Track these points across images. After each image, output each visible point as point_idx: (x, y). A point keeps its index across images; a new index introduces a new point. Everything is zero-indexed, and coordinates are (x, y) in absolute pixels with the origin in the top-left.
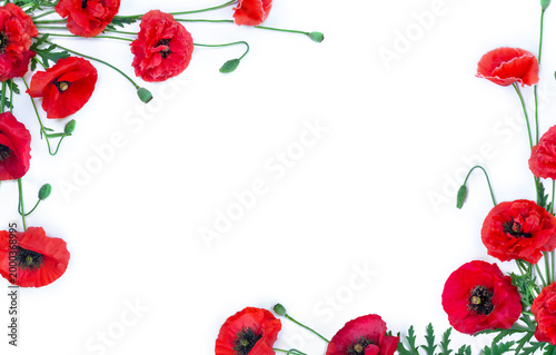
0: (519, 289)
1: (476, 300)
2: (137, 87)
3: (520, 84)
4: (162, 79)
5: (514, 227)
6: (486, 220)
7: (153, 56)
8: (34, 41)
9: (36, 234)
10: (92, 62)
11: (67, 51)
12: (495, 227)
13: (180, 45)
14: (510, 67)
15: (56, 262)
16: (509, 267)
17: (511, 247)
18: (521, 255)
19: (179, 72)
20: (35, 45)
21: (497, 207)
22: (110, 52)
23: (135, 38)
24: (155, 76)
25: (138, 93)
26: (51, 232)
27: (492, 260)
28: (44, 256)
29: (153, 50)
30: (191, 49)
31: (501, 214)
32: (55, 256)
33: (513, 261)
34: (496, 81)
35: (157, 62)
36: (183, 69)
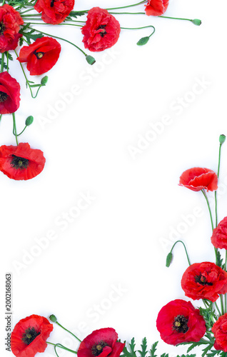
0: (205, 317)
1: (178, 324)
2: (86, 55)
3: (206, 190)
4: (101, 49)
5: (202, 279)
6: (184, 275)
7: (95, 35)
8: (21, 27)
9: (24, 147)
10: (57, 40)
11: (42, 33)
12: (190, 278)
13: (112, 29)
14: (200, 180)
15: (37, 164)
16: (198, 304)
17: (200, 291)
18: (206, 296)
19: (111, 45)
20: (22, 30)
21: (191, 267)
22: (69, 34)
23: (84, 24)
24: (97, 48)
25: (87, 59)
26: (33, 146)
27: (188, 299)
28: (29, 160)
29: (95, 32)
30: (119, 31)
31: (193, 271)
32: (36, 161)
33: (201, 300)
34: (191, 188)
35: (98, 39)
36: (114, 43)
